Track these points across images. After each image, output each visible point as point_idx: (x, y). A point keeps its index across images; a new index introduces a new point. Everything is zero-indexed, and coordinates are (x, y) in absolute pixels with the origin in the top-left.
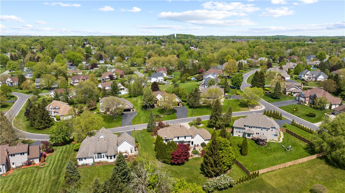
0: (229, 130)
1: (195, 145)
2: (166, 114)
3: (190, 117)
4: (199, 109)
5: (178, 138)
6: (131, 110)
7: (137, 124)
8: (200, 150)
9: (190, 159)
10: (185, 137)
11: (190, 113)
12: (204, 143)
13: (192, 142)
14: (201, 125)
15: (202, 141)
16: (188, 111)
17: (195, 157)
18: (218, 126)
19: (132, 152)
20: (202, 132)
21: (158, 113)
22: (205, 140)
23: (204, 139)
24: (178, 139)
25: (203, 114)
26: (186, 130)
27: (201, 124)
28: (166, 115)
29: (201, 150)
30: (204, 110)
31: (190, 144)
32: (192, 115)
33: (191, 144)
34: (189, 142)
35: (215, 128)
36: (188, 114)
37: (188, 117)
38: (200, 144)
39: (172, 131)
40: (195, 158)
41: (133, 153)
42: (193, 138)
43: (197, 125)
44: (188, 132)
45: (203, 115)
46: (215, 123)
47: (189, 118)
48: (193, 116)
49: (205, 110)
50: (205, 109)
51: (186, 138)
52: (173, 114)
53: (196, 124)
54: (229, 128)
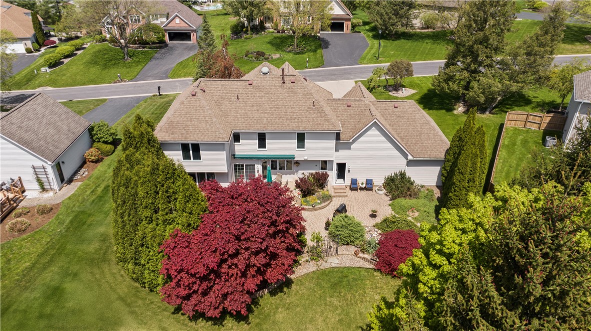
0: (537, 120)
1: (354, 182)
2: (290, 52)
3: (370, 63)
4: (405, 41)
5: (262, 139)
6: (192, 34)
7: (184, 76)
8: (373, 216)
9: (300, 281)
10: (301, 138)
11: (373, 51)
12: (403, 175)
13: (341, 168)
14: (407, 92)
15: (396, 164)
16: (367, 45)
17: (333, 262)
18: (482, 99)
19: (46, 186)
20: (399, 116)
21: (269, 46)
22: (410, 163)
23: (406, 156)
24: (262, 144)
25: (417, 57)
26: (310, 103)
27: (404, 86)
28: (291, 54)
29: (378, 220)
30: (424, 45)
31: (326, 176)
32: (376, 59)
33: (333, 174)
34: (324, 164)
35: (464, 106)
36: (364, 54)
37: (361, 63)
38: (379, 182)
39: (234, 98)
40: (332, 270)
41: (51, 194)
42: (347, 146)
43: (387, 90)
44: (321, 112)
45: (420, 60)
46: (467, 87)
47: (365, 68)
48: (381, 62)
49: (427, 45)
50: (427, 41)
51: (307, 142)
52: (315, 51)
53: (385, 87)
54: (527, 108)
